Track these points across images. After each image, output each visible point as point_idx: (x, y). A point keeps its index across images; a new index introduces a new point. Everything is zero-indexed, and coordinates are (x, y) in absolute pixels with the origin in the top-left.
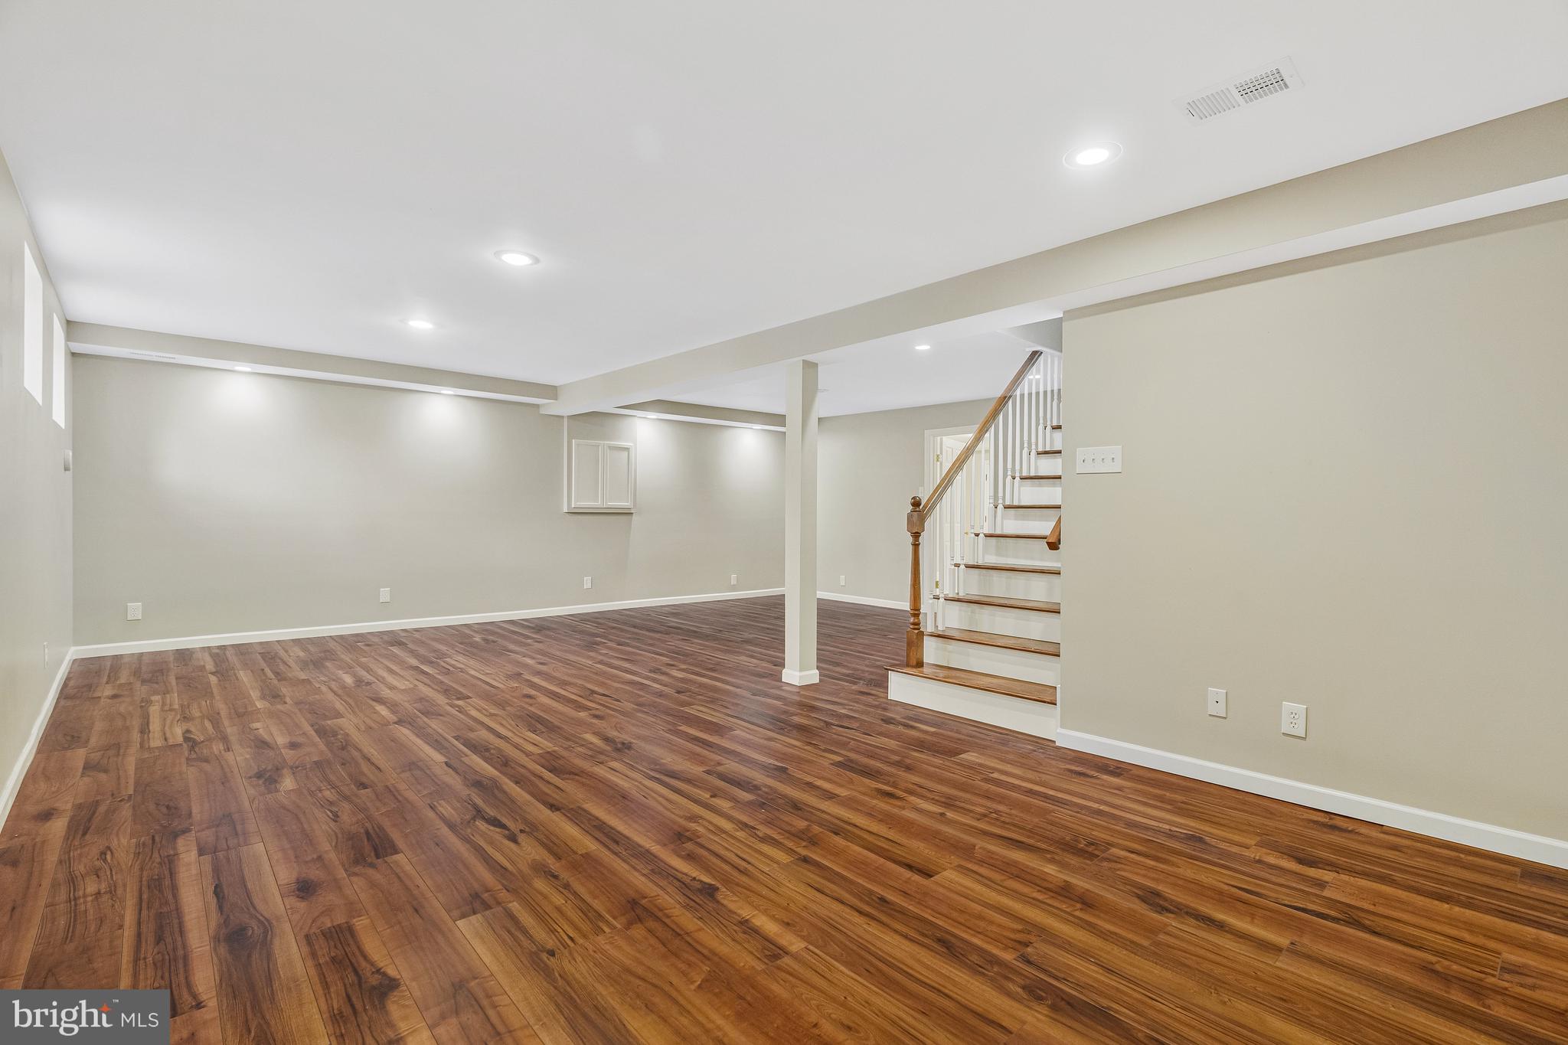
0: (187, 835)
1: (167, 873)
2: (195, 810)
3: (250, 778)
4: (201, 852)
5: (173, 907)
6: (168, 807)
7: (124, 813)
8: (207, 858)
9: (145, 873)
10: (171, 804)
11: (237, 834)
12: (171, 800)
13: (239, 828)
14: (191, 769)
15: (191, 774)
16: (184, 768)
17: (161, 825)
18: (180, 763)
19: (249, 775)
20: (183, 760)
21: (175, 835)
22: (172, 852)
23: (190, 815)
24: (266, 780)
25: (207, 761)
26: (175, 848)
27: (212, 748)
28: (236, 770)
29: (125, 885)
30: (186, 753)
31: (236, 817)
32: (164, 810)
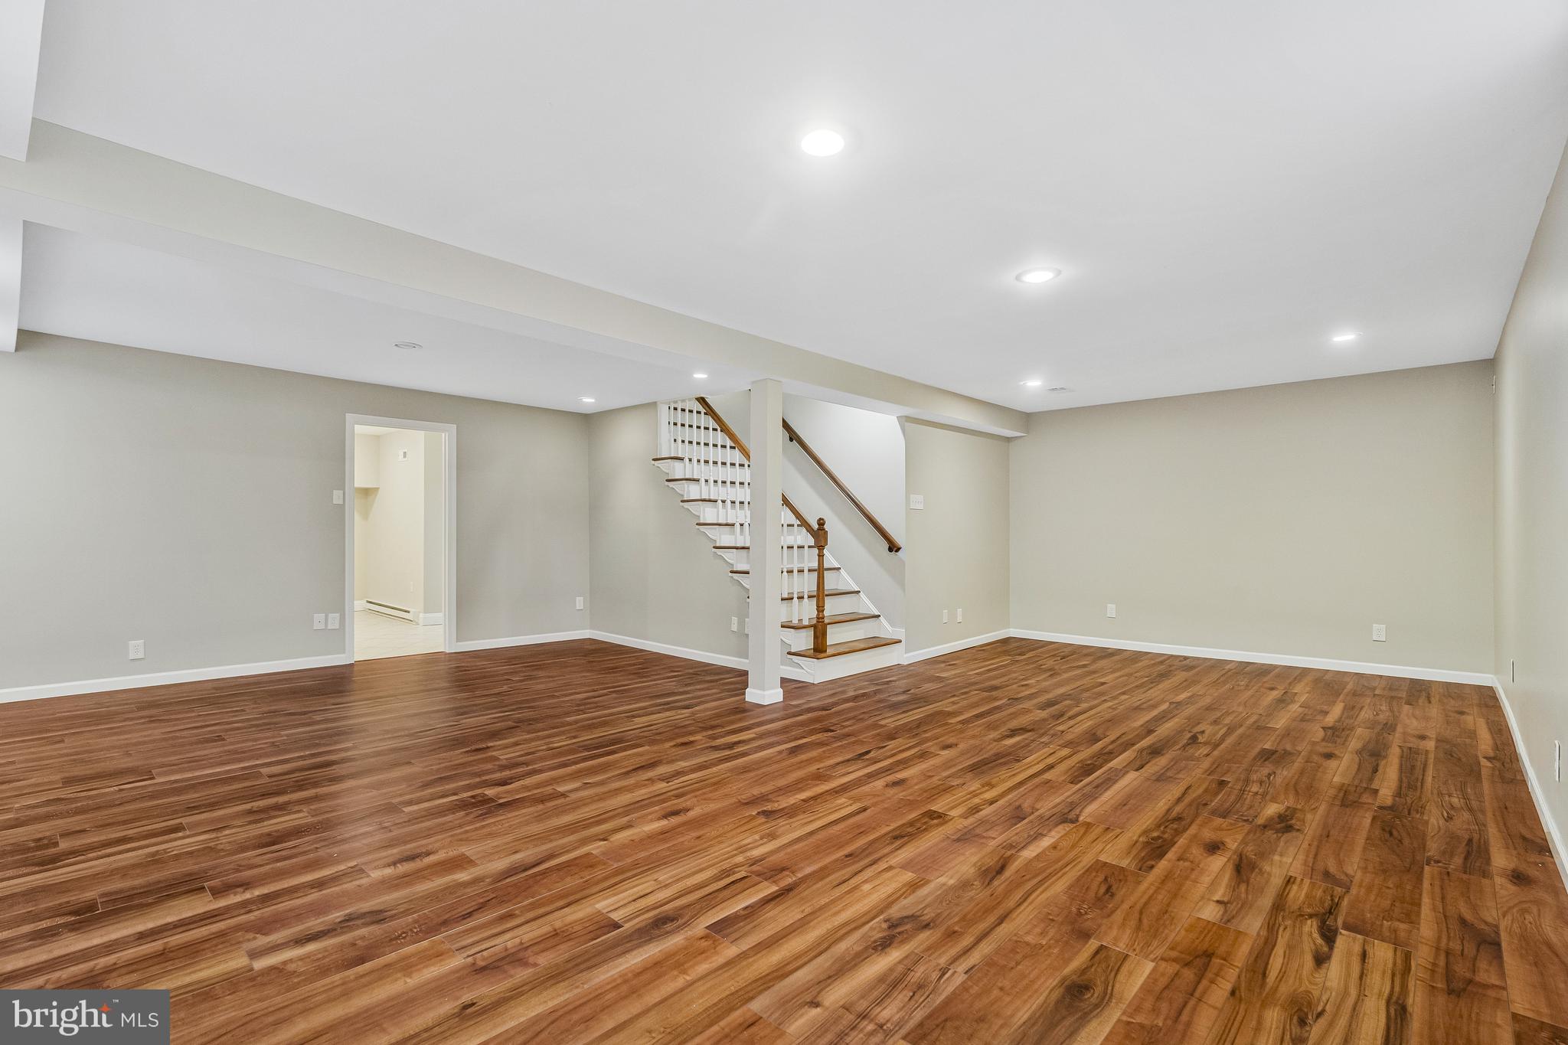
0: (1382, 805)
1: (1403, 789)
2: (1367, 821)
3: (1298, 830)
4: (1376, 791)
5: (1403, 774)
6: (1391, 834)
7: (1435, 846)
8: (1373, 786)
9: (1418, 794)
10: (1387, 836)
11: (1346, 792)
12: (1387, 841)
13: (1341, 794)
14: (1350, 871)
15: (1353, 865)
16: (1359, 875)
17: (1401, 821)
18: (1360, 886)
19: (1298, 833)
20: (1354, 891)
21: (1391, 808)
22: (1397, 799)
23: (1374, 818)
24: (1288, 821)
25: (1327, 874)
26: (1394, 800)
27: (1307, 896)
28: (1305, 845)
29: (1432, 793)
30: (1345, 903)
31: (1338, 802)
32: (1395, 833)
